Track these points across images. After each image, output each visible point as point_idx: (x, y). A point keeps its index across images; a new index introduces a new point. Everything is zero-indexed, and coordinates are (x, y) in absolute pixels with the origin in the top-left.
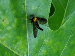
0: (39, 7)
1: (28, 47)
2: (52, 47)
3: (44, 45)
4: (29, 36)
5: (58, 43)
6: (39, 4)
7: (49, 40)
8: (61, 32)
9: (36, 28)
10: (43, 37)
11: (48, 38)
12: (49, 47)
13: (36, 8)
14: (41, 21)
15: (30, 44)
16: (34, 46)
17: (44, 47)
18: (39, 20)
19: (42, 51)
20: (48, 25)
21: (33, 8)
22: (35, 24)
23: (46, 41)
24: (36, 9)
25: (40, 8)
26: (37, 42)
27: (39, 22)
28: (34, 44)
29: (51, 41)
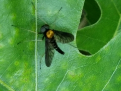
0: (60, 12)
1: (35, 81)
2: (81, 84)
3: (67, 80)
4: (39, 62)
5: (92, 77)
6: (61, 6)
7: (76, 71)
8: (99, 58)
9: (50, 49)
10: (65, 65)
11: (74, 67)
12: (75, 84)
13: (56, 12)
14: (61, 38)
15: (40, 77)
16: (47, 79)
17: (65, 83)
18: (57, 35)
19: (62, 89)
20: (75, 45)
21: (50, 13)
22: (49, 41)
23: (69, 74)
24: (55, 15)
25: (63, 13)
26: (52, 74)
28: (47, 77)
29: (80, 73)
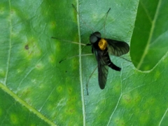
0: (109, 15)
1: (82, 111)
2: (138, 111)
3: (120, 107)
4: (85, 85)
5: (151, 100)
6: (109, 7)
7: (132, 94)
8: (158, 74)
10: (118, 87)
11: (129, 88)
12: (131, 111)
13: (103, 15)
14: (115, 48)
15: (87, 105)
16: (97, 108)
17: (119, 111)
18: (110, 44)
19: (116, 120)
20: (129, 58)
21: (95, 17)
22: (102, 54)
23: (123, 98)
24: (102, 19)
25: (112, 16)
26: (103, 100)
27: (110, 50)
28: (96, 105)
29: (136, 96)
